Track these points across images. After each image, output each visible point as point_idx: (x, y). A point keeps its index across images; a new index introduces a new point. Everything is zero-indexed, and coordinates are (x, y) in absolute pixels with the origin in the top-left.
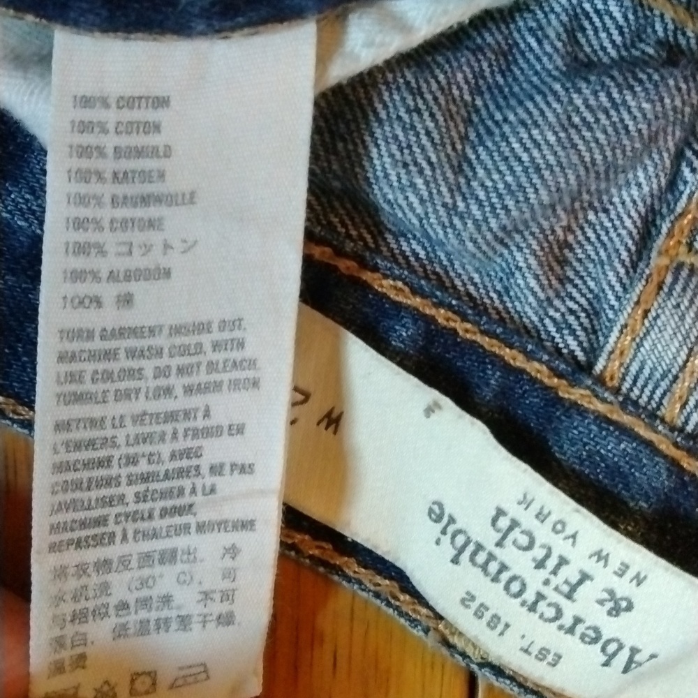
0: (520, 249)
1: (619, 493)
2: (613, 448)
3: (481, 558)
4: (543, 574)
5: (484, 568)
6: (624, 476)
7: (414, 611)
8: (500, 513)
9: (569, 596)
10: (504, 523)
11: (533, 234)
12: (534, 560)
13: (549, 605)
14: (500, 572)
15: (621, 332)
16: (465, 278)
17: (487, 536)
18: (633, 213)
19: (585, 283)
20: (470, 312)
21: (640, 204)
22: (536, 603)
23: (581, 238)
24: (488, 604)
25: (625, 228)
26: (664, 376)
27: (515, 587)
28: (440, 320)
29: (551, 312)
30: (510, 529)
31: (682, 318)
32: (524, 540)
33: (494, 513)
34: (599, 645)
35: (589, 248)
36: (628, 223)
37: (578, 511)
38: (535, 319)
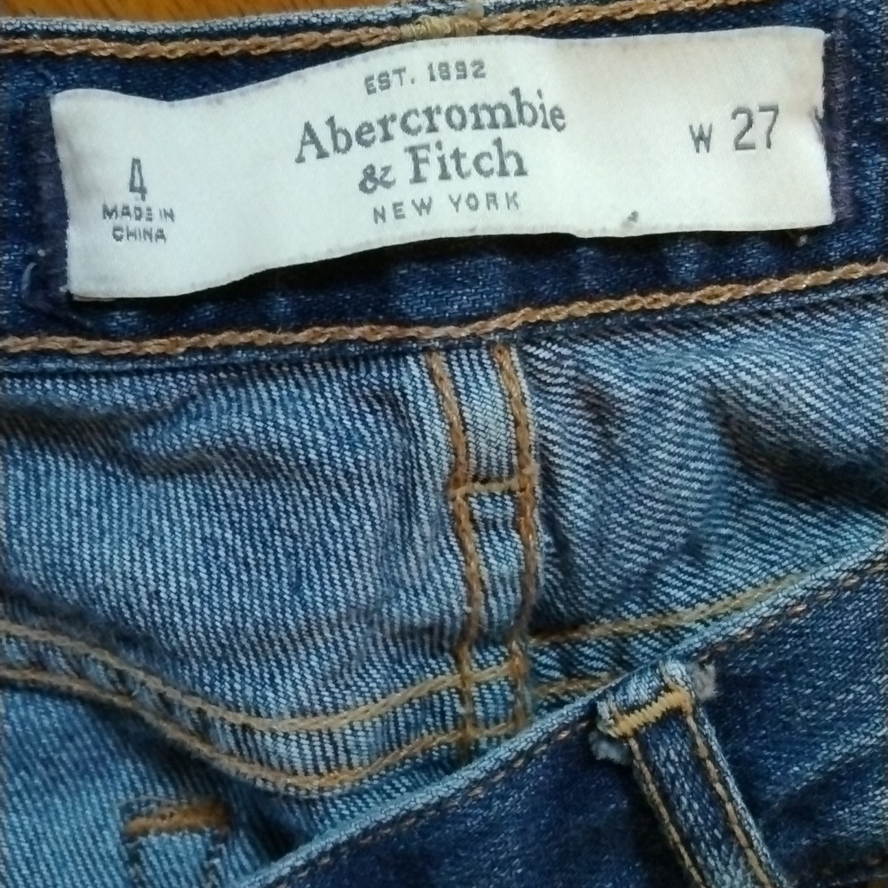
0: (638, 397)
1: (429, 266)
2: (463, 299)
3: (500, 115)
4: (448, 151)
5: (491, 111)
6: (435, 283)
7: (506, 20)
8: (521, 172)
9: (412, 150)
10: (511, 164)
11: (636, 415)
12: (464, 155)
13: (419, 129)
14: (478, 119)
15: (523, 394)
16: (659, 340)
17: (513, 139)
18: (568, 483)
19: (562, 404)
20: (642, 320)
21: (567, 493)
22: (431, 119)
23: (590, 434)
24: (462, 81)
25: (567, 468)
26: (467, 388)
27: (456, 117)
28: (661, 295)
29: (570, 362)
30: (502, 164)
31: (489, 442)
32: (486, 164)
33: (526, 165)
34: (353, 133)
35: (579, 431)
36: (567, 473)
37: (472, 230)
38: (580, 348)
